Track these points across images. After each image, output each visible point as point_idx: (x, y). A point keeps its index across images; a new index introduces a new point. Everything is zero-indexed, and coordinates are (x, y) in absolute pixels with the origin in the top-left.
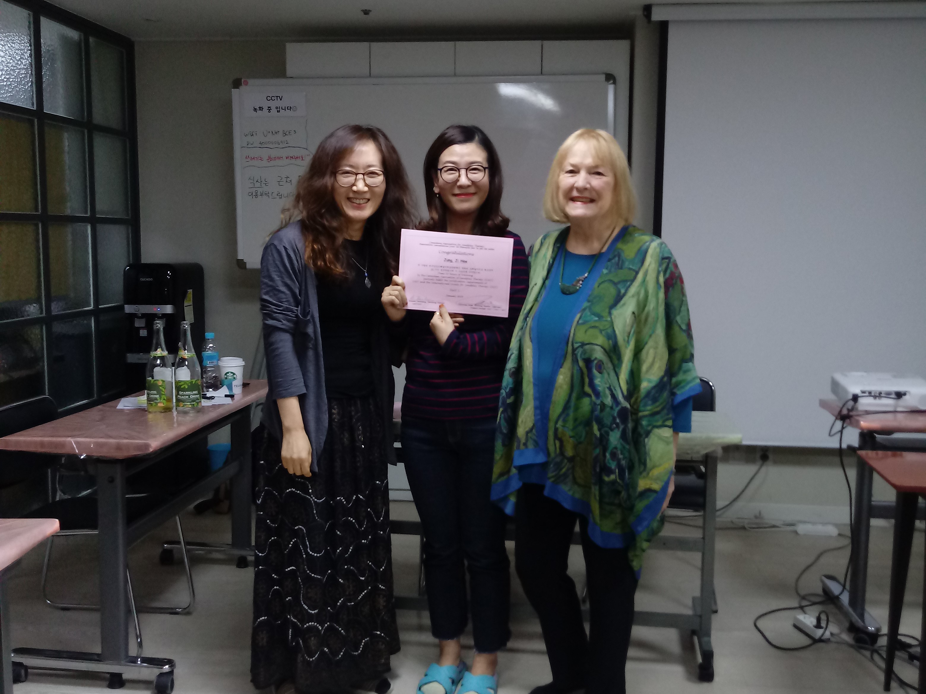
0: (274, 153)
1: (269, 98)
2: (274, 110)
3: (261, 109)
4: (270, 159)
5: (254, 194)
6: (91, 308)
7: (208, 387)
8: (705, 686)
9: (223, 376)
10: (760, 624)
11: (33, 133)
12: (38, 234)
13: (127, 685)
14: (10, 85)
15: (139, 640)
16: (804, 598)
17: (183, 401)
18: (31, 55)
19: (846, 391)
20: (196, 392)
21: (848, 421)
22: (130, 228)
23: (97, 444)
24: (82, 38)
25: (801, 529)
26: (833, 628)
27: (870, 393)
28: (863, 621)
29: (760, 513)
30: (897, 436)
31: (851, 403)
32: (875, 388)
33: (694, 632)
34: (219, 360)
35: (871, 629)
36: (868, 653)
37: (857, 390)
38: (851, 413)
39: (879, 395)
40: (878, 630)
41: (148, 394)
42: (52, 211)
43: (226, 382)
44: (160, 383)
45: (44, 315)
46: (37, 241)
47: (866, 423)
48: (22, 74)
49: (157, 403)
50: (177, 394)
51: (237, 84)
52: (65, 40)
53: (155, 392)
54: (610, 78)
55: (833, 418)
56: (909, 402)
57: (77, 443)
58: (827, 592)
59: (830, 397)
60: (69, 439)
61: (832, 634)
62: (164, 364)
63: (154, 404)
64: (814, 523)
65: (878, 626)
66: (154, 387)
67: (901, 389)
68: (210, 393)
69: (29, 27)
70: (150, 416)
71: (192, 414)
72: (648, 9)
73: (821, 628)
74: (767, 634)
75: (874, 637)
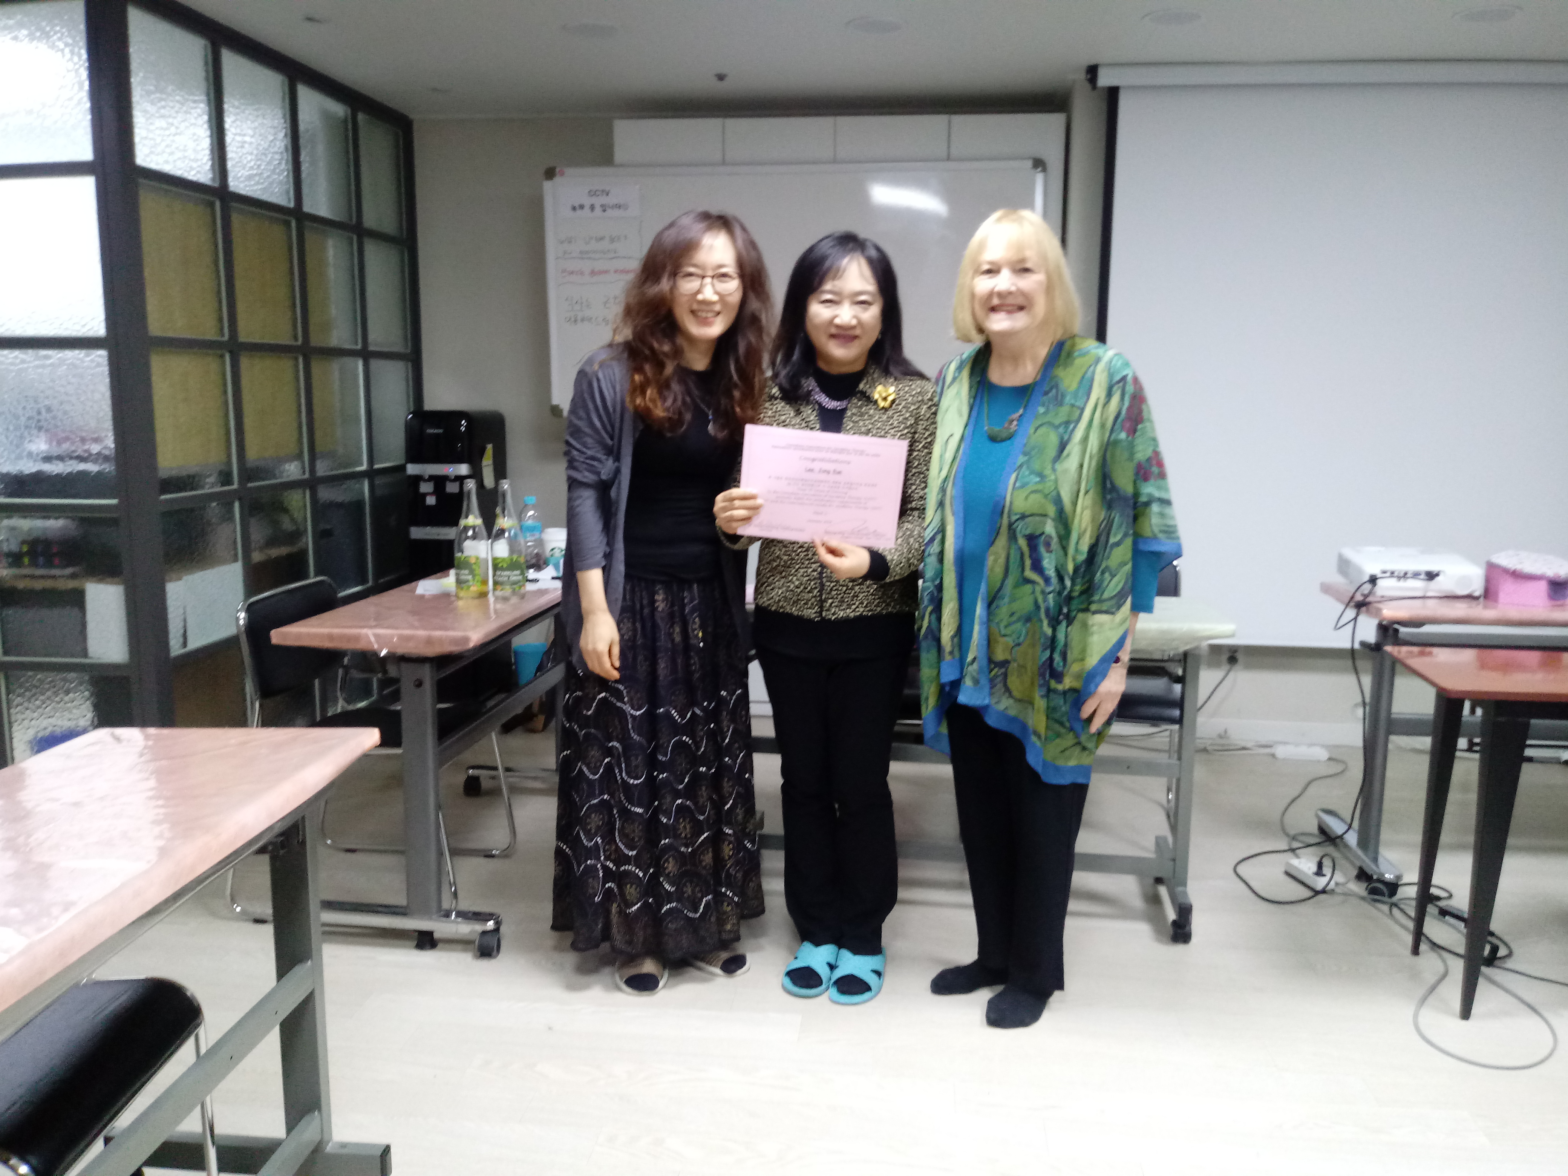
0: (599, 265)
1: (592, 193)
2: (598, 209)
3: (582, 207)
4: (593, 273)
5: (573, 319)
6: (364, 467)
7: (530, 567)
8: (1180, 948)
9: (548, 553)
10: (1241, 869)
11: (290, 238)
12: (297, 371)
13: (440, 945)
14: (261, 174)
15: (453, 889)
16: (1294, 838)
17: (502, 584)
18: (286, 135)
19: (1360, 571)
20: (518, 572)
21: (1364, 609)
22: (410, 365)
23: (401, 638)
24: (349, 111)
25: (1281, 751)
26: (1339, 877)
27: (1392, 573)
28: (1377, 866)
29: (1226, 732)
30: (1427, 629)
31: (1367, 587)
32: (1400, 566)
33: (1159, 881)
34: (542, 532)
35: (1389, 876)
36: (1385, 908)
37: (1375, 570)
38: (1369, 599)
39: (1405, 576)
40: (1399, 877)
41: (457, 575)
42: (316, 341)
43: (552, 561)
44: (473, 561)
45: (307, 476)
46: (297, 379)
47: (1390, 612)
48: (276, 160)
49: (469, 587)
50: (494, 575)
51: (550, 174)
52: (327, 116)
53: (467, 572)
54: (1039, 164)
55: (1342, 607)
56: (1441, 585)
57: (376, 636)
58: (1323, 831)
59: (1338, 580)
60: (364, 631)
61: (1337, 884)
62: (474, 537)
63: (465, 588)
64: (1297, 745)
65: (1397, 873)
66: (465, 565)
67: (1434, 568)
68: (532, 574)
69: (284, 99)
70: (460, 603)
71: (514, 600)
72: (1092, 71)
73: (1324, 875)
74: (1252, 884)
75: (1393, 887)
